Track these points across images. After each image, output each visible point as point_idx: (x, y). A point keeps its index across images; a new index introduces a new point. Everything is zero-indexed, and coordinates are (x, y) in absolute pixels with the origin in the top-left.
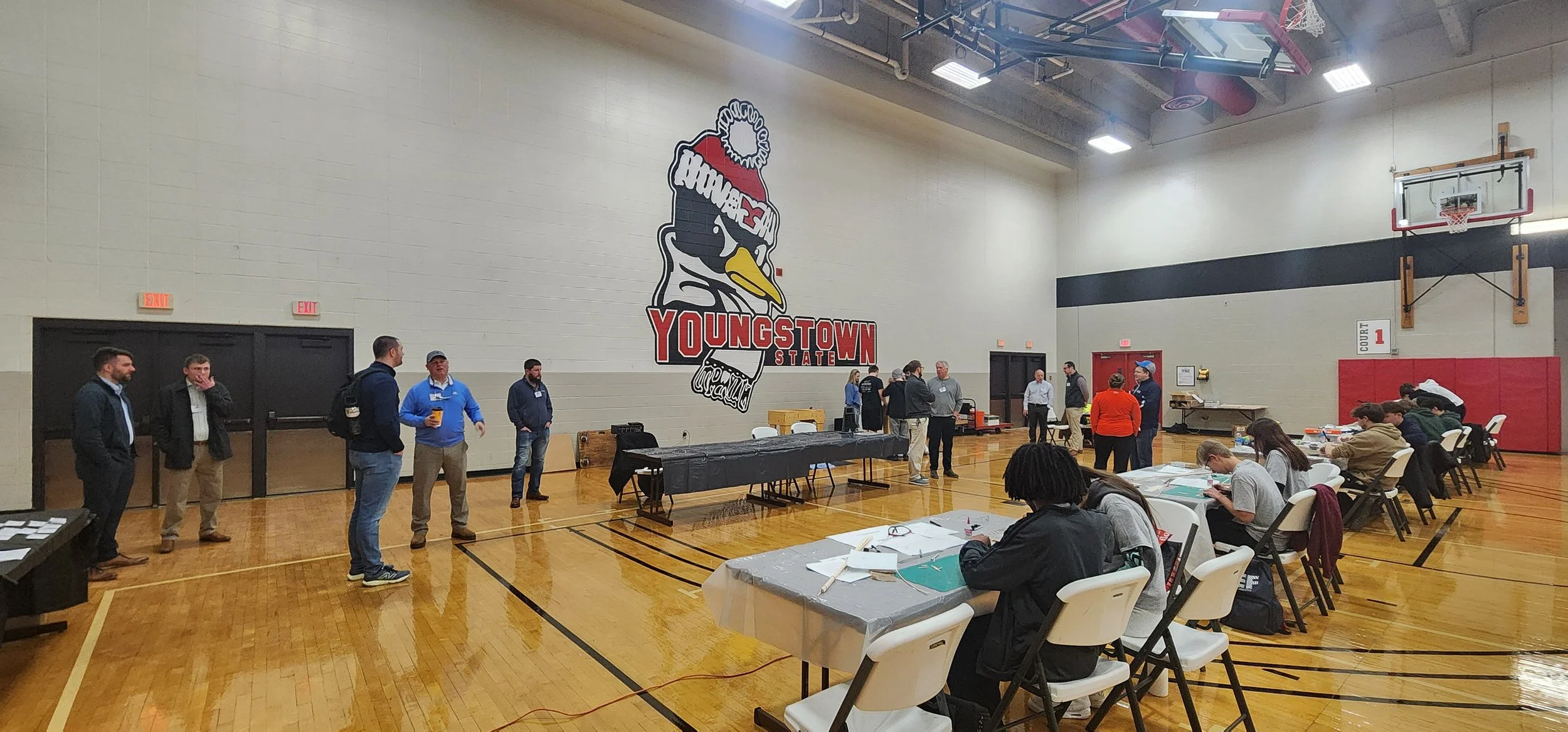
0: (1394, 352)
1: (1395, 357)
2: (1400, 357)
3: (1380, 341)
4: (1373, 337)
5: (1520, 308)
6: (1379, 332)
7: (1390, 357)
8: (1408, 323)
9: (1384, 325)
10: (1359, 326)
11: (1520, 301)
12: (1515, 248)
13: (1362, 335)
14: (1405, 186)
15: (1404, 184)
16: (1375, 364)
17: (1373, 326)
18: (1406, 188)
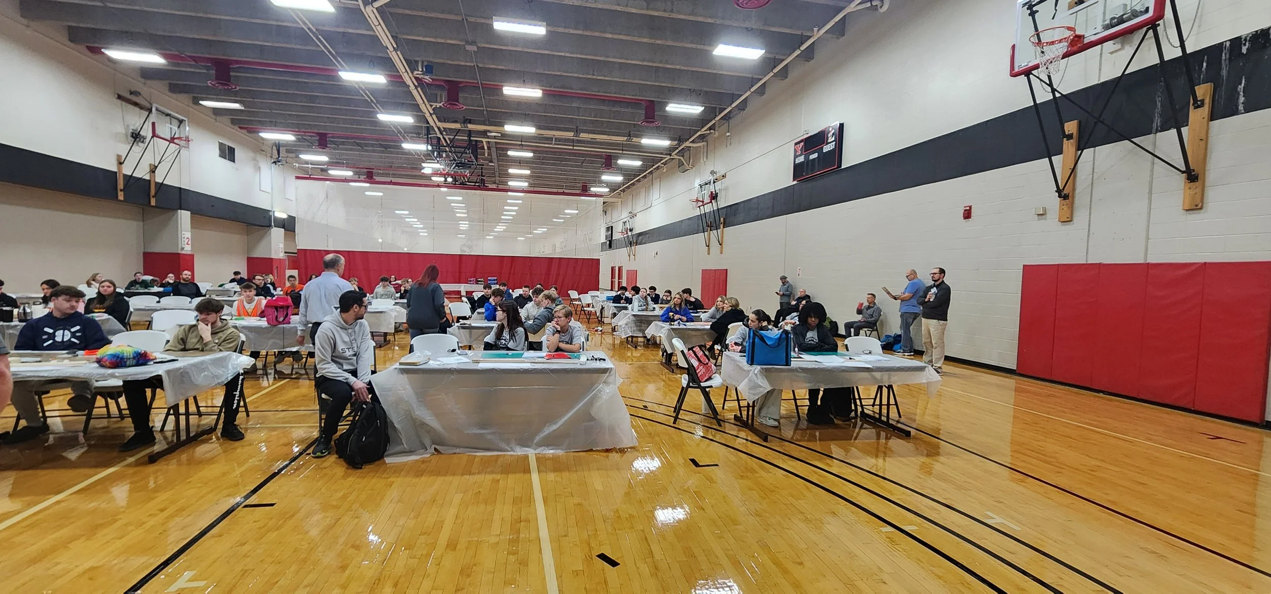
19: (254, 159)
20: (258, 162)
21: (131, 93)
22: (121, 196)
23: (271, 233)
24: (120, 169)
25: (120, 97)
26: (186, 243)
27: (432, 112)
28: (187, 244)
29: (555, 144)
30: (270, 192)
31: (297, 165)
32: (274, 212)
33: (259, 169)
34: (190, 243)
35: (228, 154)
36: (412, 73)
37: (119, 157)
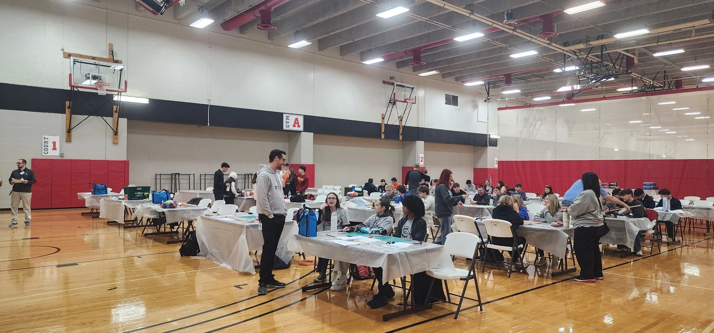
0: (62, 155)
1: (62, 158)
2: (65, 158)
3: (54, 149)
4: (51, 146)
5: (116, 136)
6: (54, 143)
7: (59, 158)
8: (69, 139)
9: (57, 139)
10: (43, 139)
11: (116, 133)
12: (115, 107)
13: (45, 144)
14: (75, 63)
15: (74, 61)
16: (52, 162)
17: (51, 139)
18: (75, 64)
19: (474, 101)
20: (476, 102)
21: (391, 78)
22: (383, 137)
23: (487, 150)
24: (383, 121)
25: (384, 82)
26: (420, 161)
27: (548, 42)
28: (422, 161)
29: (695, 36)
30: (487, 122)
31: (499, 100)
32: (489, 135)
33: (476, 106)
34: (423, 160)
35: (452, 101)
36: (502, 23)
37: (383, 115)
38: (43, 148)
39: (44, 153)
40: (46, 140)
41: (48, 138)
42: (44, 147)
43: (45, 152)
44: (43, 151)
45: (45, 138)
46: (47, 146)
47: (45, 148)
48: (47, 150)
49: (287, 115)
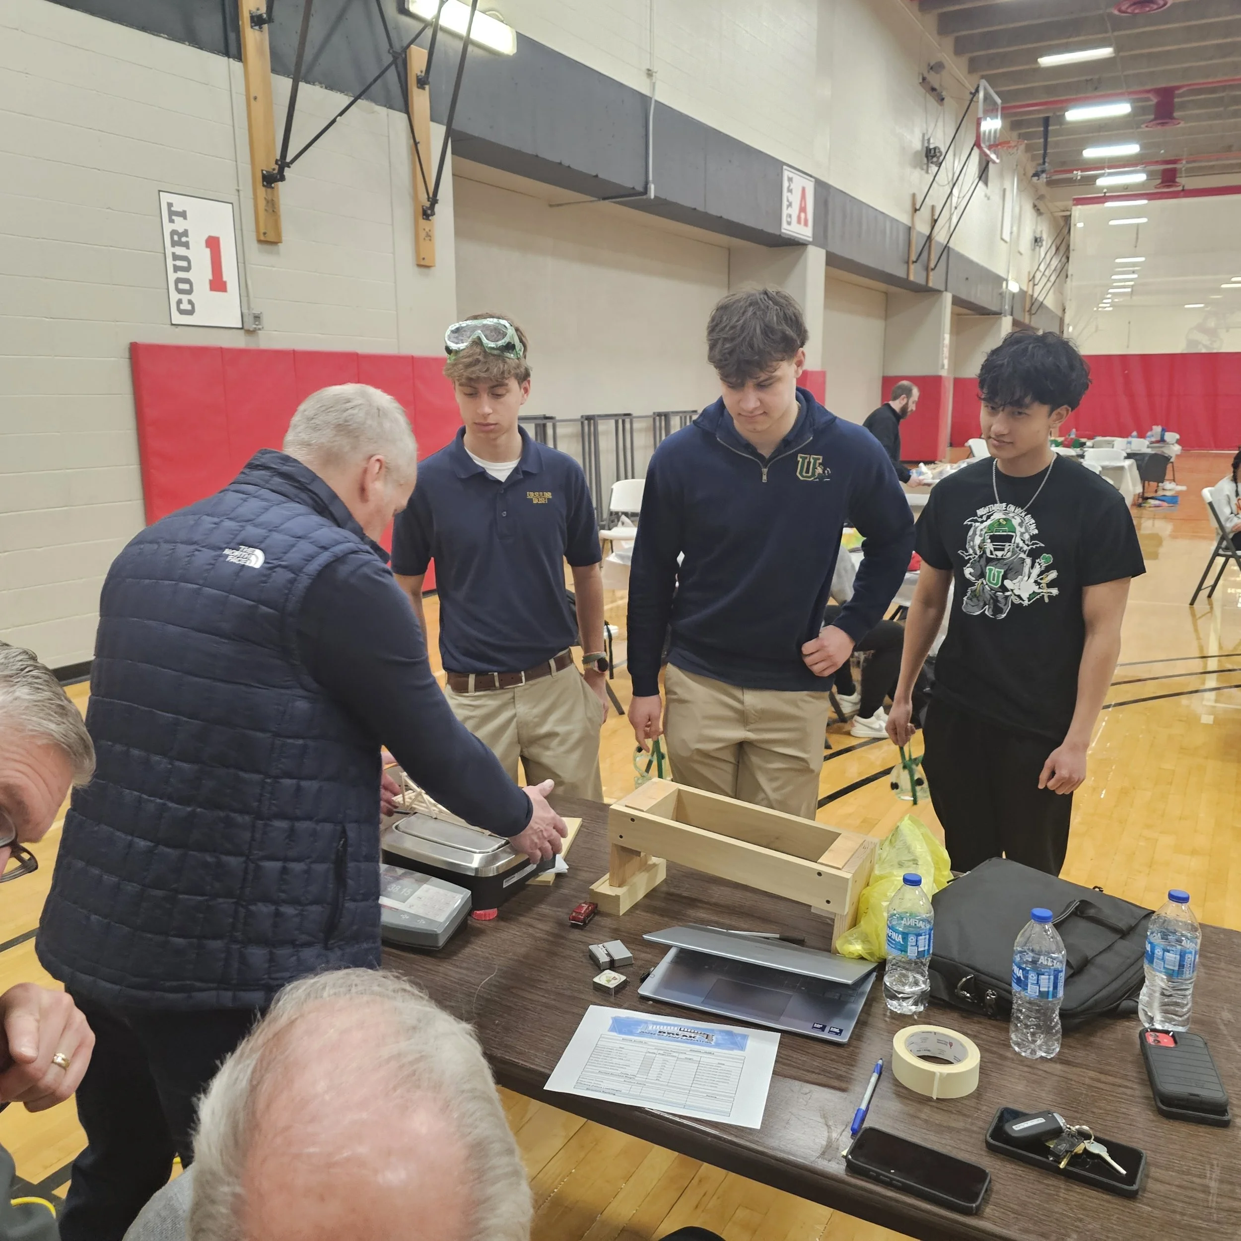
0: (252, 323)
1: (248, 343)
2: (267, 343)
3: (218, 284)
4: (201, 262)
5: (427, 225)
6: (213, 243)
7: (239, 342)
8: (270, 228)
9: (223, 224)
10: (165, 212)
12: (414, 54)
13: (180, 251)
17: (198, 220)
19: (1001, 174)
21: (930, 69)
22: (911, 274)
24: (914, 223)
25: (923, 81)
26: (945, 356)
34: (947, 354)
35: (984, 170)
37: (914, 195)
38: (172, 277)
39: (182, 312)
40: (180, 224)
41: (183, 215)
42: (176, 269)
43: (179, 302)
44: (174, 296)
45: (172, 213)
46: (184, 264)
47: (181, 275)
48: (186, 287)
49: (791, 175)
